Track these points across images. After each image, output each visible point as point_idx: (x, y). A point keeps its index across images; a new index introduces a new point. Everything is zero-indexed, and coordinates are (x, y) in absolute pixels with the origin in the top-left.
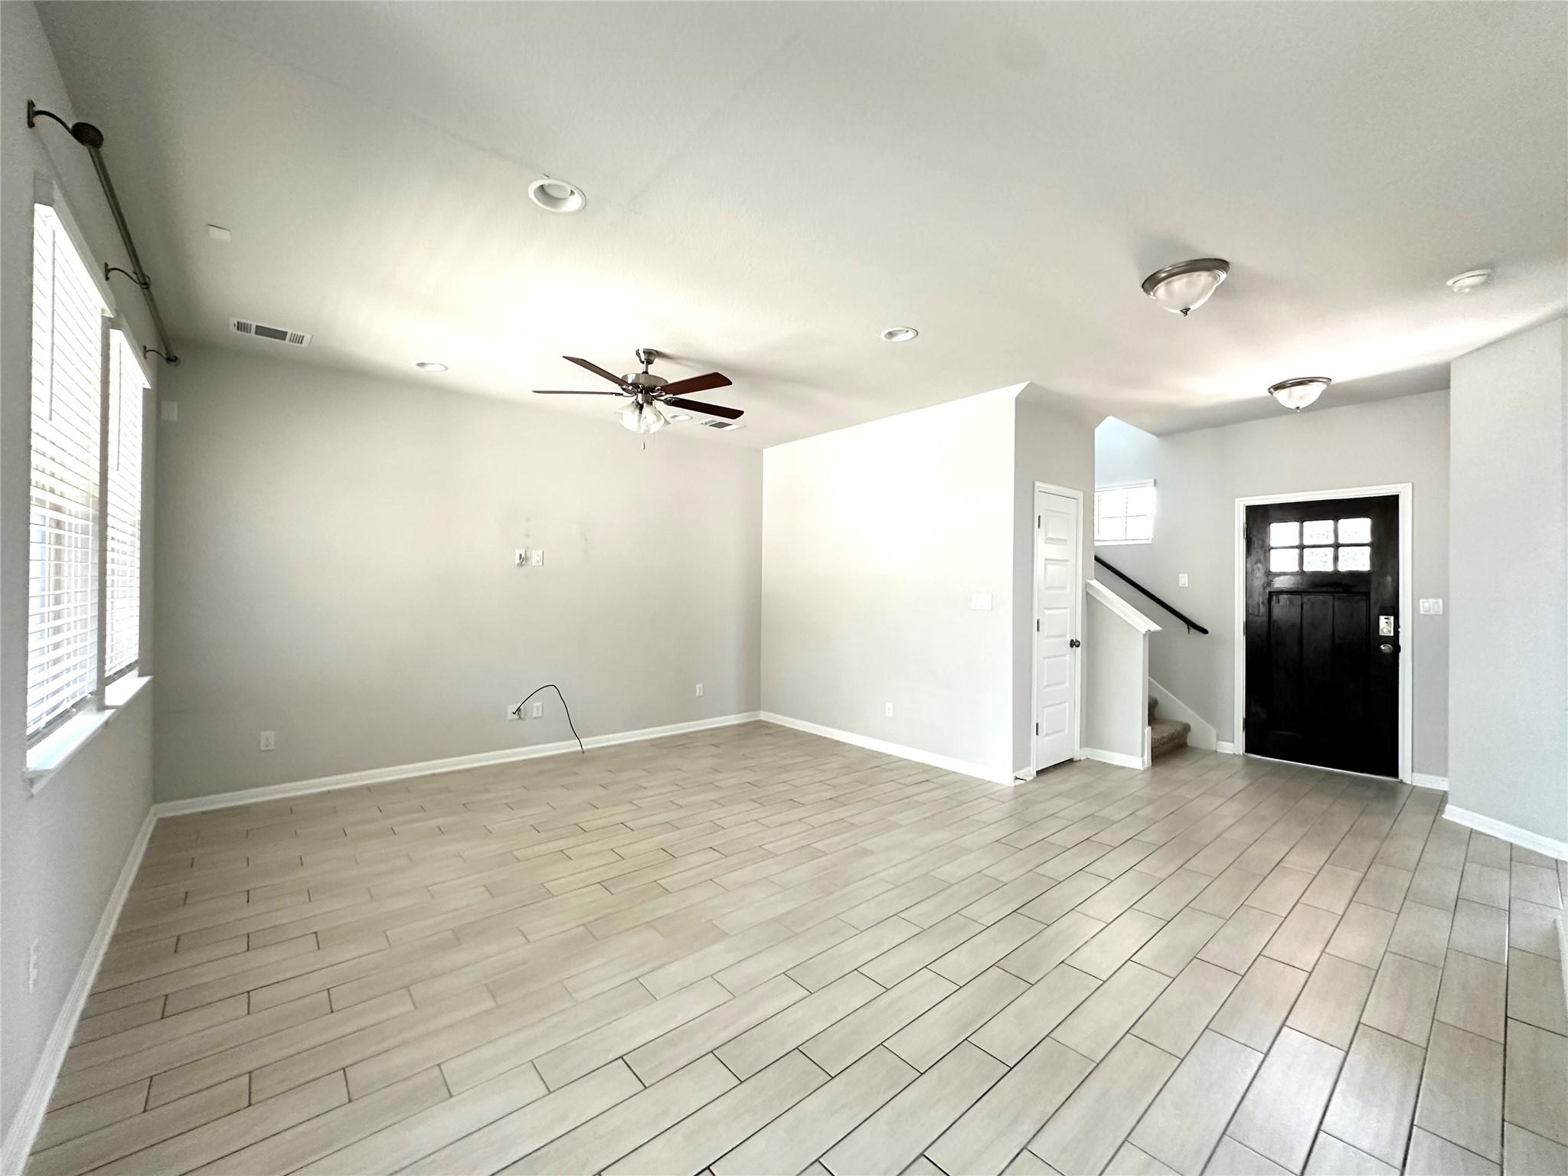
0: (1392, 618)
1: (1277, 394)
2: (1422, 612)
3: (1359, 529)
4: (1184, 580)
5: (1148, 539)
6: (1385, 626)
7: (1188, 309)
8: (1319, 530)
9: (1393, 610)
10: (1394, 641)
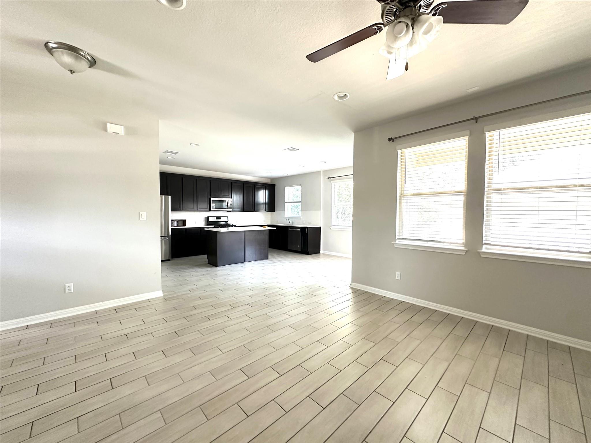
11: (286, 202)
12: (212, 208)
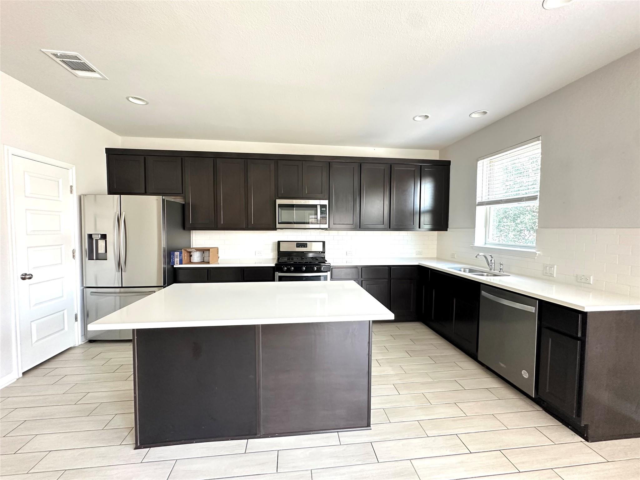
11: (481, 204)
12: (279, 223)
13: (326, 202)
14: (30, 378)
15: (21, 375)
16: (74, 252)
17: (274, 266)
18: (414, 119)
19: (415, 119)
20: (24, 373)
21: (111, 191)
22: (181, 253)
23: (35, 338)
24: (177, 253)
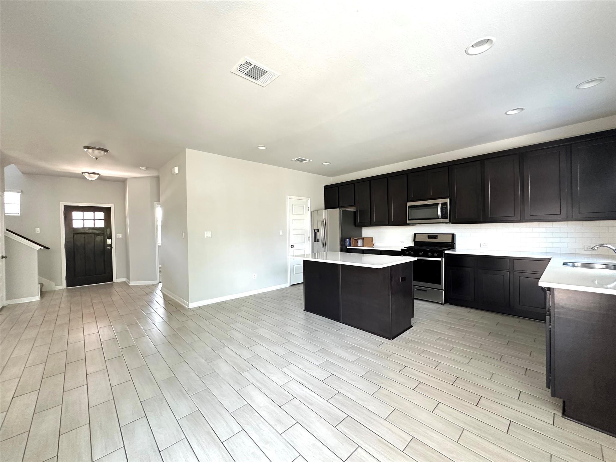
0: (110, 240)
1: (84, 174)
2: (117, 238)
3: (101, 215)
4: (38, 230)
5: (18, 214)
6: (109, 242)
7: (97, 158)
8: (89, 215)
9: (110, 237)
10: (111, 246)
12: (409, 220)
13: (447, 200)
14: (292, 287)
15: (290, 286)
16: (309, 238)
17: (400, 250)
18: (506, 114)
19: (508, 113)
20: (291, 285)
21: (326, 208)
22: (350, 240)
23: (295, 273)
24: (348, 240)
